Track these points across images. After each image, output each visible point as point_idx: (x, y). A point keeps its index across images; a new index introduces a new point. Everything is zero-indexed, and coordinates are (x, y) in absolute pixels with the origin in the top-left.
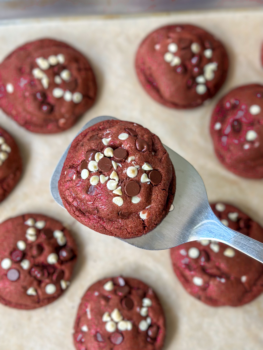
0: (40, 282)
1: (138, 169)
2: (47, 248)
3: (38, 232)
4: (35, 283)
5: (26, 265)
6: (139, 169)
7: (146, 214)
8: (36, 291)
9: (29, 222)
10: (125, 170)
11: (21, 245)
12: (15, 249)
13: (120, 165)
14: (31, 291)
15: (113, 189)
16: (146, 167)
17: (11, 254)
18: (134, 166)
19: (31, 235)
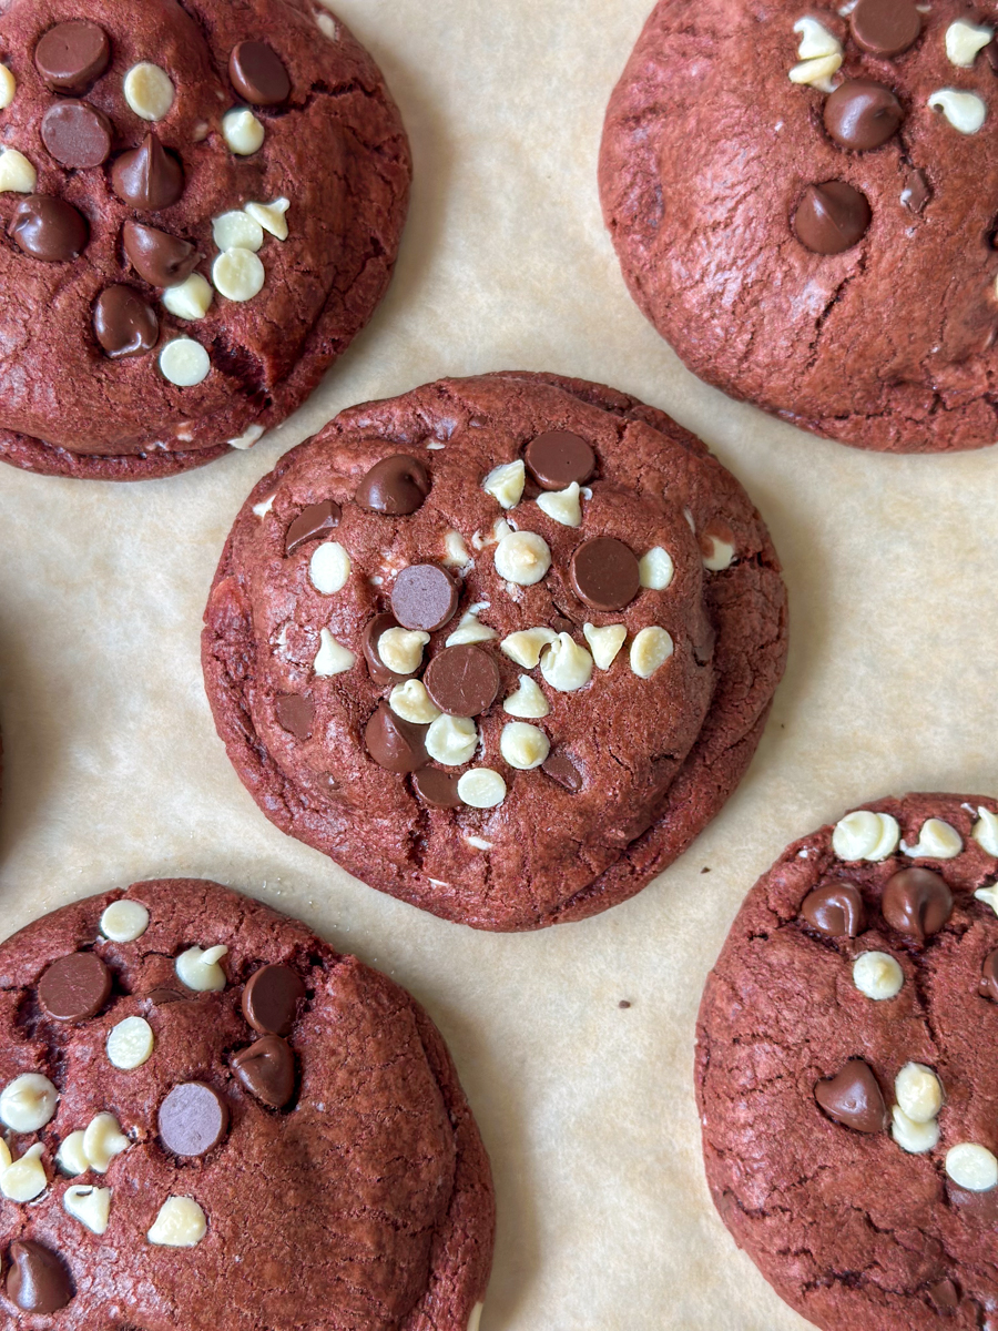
1: (511, 527)
6: (515, 525)
7: (716, 542)
10: (511, 588)
13: (475, 608)
15: (589, 662)
16: (505, 482)
18: (496, 544)
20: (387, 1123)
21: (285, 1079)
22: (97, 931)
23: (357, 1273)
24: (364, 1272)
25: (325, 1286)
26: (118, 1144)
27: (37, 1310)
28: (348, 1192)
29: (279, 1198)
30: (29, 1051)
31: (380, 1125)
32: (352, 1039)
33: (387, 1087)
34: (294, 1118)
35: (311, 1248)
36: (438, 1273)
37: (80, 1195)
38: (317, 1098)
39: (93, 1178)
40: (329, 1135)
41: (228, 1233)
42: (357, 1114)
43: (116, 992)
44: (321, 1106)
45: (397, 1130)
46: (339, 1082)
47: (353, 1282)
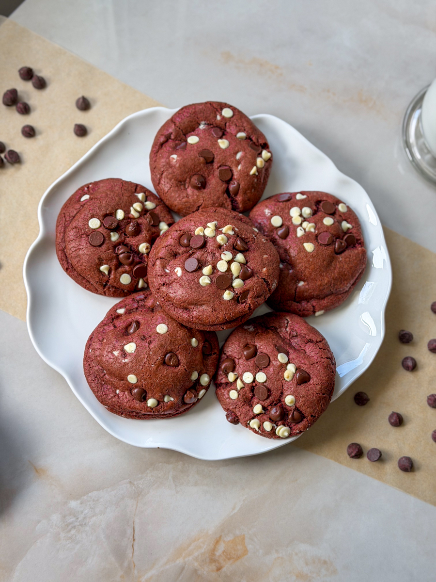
0: (119, 264)
2: (144, 234)
3: (144, 211)
4: (114, 262)
5: (114, 237)
8: (110, 272)
9: (140, 196)
11: (120, 214)
12: (113, 214)
14: (104, 268)
17: (105, 216)
19: (136, 210)
20: (346, 272)
21: (341, 250)
22: (338, 205)
23: (320, 283)
24: (321, 284)
25: (315, 279)
26: (313, 230)
27: (279, 236)
28: (331, 272)
29: (324, 260)
30: (315, 208)
31: (345, 271)
32: (354, 258)
33: (351, 269)
34: (336, 255)
35: (320, 271)
36: (326, 300)
37: (301, 230)
38: (342, 258)
39: (305, 229)
40: (337, 263)
41: (314, 255)
42: (344, 266)
43: (332, 214)
44: (341, 259)
45: (346, 275)
46: (346, 260)
47: (318, 283)
